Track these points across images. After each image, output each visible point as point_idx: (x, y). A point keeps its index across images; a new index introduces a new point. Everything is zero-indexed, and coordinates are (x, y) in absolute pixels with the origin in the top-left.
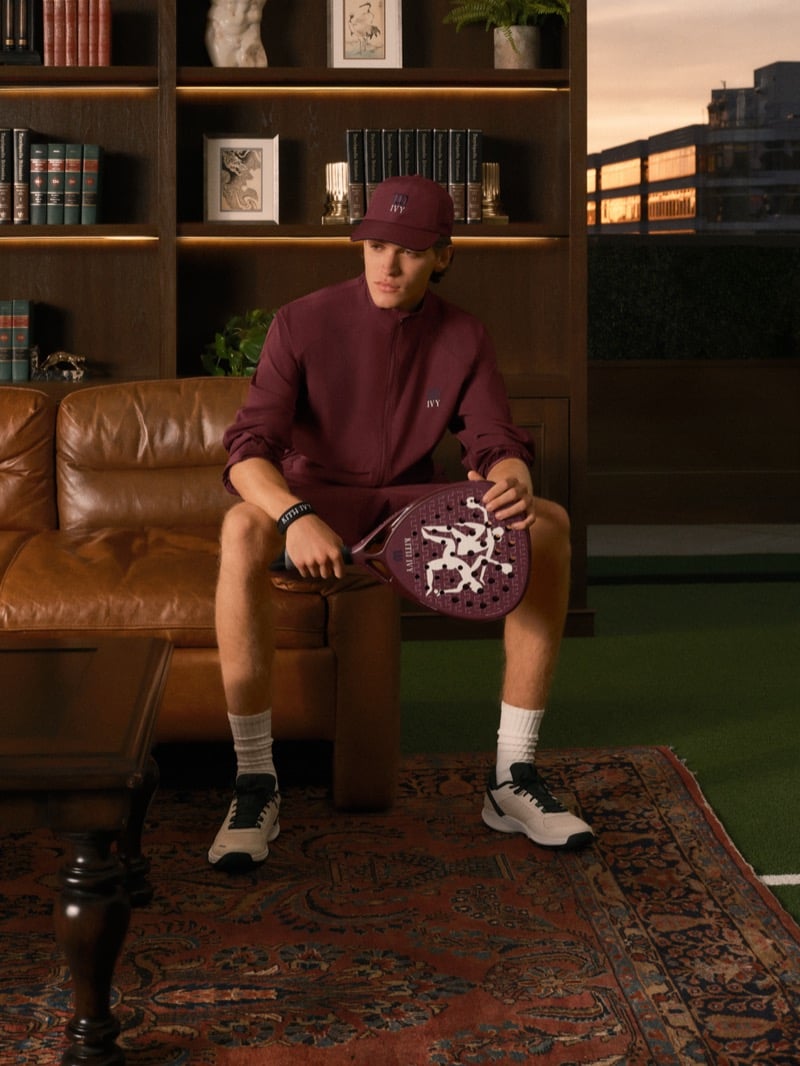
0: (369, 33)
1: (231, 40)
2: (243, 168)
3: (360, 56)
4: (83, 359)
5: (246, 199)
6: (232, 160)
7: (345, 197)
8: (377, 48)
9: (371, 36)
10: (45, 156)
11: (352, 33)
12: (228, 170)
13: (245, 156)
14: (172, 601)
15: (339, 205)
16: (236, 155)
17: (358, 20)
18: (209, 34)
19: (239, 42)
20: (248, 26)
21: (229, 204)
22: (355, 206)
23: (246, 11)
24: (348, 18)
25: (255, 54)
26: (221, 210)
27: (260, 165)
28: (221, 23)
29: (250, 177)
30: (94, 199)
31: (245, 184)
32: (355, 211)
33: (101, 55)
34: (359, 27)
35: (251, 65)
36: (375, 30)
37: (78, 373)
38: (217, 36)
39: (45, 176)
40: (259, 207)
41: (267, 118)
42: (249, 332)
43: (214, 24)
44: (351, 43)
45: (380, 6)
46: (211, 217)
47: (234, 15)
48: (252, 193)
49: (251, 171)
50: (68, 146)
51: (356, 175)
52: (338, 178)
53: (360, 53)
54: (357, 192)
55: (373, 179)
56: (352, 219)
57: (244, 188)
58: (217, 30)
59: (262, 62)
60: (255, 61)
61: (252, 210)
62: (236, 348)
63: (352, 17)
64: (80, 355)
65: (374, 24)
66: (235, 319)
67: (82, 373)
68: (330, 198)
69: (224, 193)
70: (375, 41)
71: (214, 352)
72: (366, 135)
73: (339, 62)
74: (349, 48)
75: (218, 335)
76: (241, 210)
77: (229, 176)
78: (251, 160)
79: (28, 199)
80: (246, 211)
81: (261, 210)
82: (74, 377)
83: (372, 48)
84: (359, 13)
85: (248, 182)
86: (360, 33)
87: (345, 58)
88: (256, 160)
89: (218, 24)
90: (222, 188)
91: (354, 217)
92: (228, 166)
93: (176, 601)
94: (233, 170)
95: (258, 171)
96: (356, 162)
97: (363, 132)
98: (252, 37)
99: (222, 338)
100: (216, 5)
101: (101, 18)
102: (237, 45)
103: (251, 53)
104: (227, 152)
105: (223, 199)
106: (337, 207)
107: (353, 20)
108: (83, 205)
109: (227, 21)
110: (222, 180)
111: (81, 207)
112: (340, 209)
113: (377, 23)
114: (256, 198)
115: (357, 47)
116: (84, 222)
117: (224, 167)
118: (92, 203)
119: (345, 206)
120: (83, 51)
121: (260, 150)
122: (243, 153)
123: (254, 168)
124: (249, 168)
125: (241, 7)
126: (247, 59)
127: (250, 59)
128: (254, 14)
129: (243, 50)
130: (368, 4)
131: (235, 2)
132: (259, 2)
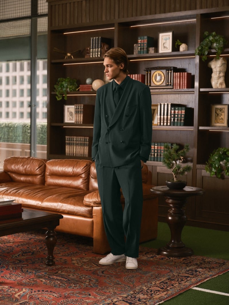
1: (216, 81)
2: (220, 113)
5: (221, 120)
6: (218, 111)
10: (175, 110)
12: (217, 113)
13: (221, 110)
18: (211, 80)
19: (218, 81)
20: (220, 77)
21: (217, 121)
23: (219, 74)
25: (222, 84)
26: (215, 123)
27: (224, 112)
29: (222, 115)
31: (220, 117)
33: (185, 86)
38: (213, 80)
39: (174, 114)
43: (212, 77)
46: (212, 125)
47: (216, 75)
48: (222, 119)
49: (222, 114)
50: (183, 107)
57: (220, 118)
59: (224, 86)
60: (222, 86)
61: (222, 123)
69: (216, 119)
76: (219, 123)
77: (217, 115)
78: (222, 111)
79: (171, 120)
81: (224, 123)
85: (221, 116)
88: (223, 111)
94: (218, 113)
95: (224, 113)
98: (222, 80)
100: (213, 73)
102: (217, 82)
105: (216, 121)
109: (215, 77)
110: (215, 115)
116: (181, 125)
117: (216, 112)
118: (183, 121)
121: (224, 108)
122: (220, 109)
123: (223, 113)
124: (222, 113)
125: (218, 73)
126: (219, 86)
127: (220, 86)
128: (222, 74)
129: (219, 83)
131: (216, 71)
132: (223, 71)
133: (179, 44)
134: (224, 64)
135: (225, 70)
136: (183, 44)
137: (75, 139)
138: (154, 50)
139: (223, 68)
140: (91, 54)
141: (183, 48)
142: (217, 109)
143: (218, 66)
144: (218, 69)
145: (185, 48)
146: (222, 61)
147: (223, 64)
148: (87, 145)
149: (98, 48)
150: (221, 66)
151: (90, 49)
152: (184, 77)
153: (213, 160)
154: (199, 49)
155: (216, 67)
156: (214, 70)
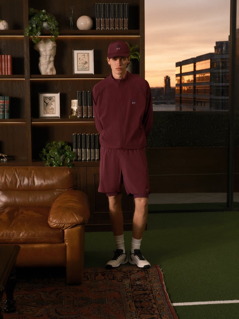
0: (85, 63)
1: (45, 66)
2: (50, 102)
3: (82, 70)
4: (7, 156)
5: (51, 110)
6: (47, 100)
7: (77, 110)
8: (87, 67)
9: (85, 64)
11: (80, 63)
12: (46, 102)
13: (50, 98)
14: (23, 232)
15: (75, 112)
16: (48, 98)
17: (81, 60)
18: (39, 64)
19: (48, 66)
20: (50, 62)
21: (46, 112)
22: (80, 113)
23: (50, 58)
24: (78, 59)
25: (53, 70)
26: (44, 114)
27: (55, 101)
28: (43, 61)
29: (52, 104)
30: (8, 112)
31: (50, 106)
32: (80, 114)
33: (9, 71)
34: (82, 62)
35: (51, 74)
36: (86, 62)
37: (5, 160)
38: (42, 65)
40: (54, 113)
41: (57, 87)
42: (52, 148)
43: (41, 62)
44: (80, 66)
45: (88, 55)
46: (41, 116)
47: (46, 59)
48: (52, 109)
49: (52, 103)
50: (0, 97)
51: (80, 104)
52: (75, 104)
53: (82, 69)
54: (80, 109)
55: (85, 105)
56: (78, 117)
57: (50, 108)
58: (42, 63)
59: (54, 73)
60: (52, 72)
61: (53, 114)
62: (48, 152)
63: (80, 59)
64: (6, 154)
65: (86, 61)
66: (48, 144)
67: (6, 159)
68: (72, 110)
69: (45, 109)
70: (86, 65)
71: (43, 153)
72: (83, 93)
73: (76, 72)
74: (79, 68)
75: (43, 149)
76: (49, 114)
77: (46, 104)
78: (52, 100)
80: (51, 114)
81: (55, 114)
82: (4, 161)
83: (85, 68)
84: (82, 57)
85: (51, 106)
86: (82, 63)
87: (78, 70)
88: (53, 100)
89: (42, 62)
90: (44, 107)
91: (79, 116)
92: (46, 101)
93: (24, 232)
94: (47, 102)
95: (54, 102)
96: (80, 100)
97: (82, 92)
98: (51, 65)
99: (45, 150)
100: (41, 56)
101: (9, 61)
102: (47, 68)
103: (51, 70)
104: (45, 97)
105: (45, 111)
106: (74, 113)
108: (5, 113)
109: (44, 61)
110: (44, 105)
111: (5, 114)
112: (75, 113)
113: (87, 60)
114: (54, 110)
115: (81, 67)
116: (5, 118)
117: (44, 102)
118: (8, 113)
119: (77, 112)
120: (4, 70)
121: (54, 97)
123: (53, 102)
124: (52, 102)
125: (48, 57)
126: (50, 72)
127: (51, 72)
128: (52, 59)
129: (49, 69)
130: (84, 55)
131: (46, 55)
132: (53, 55)
134: (55, 47)
136: (4, 21)
139: (53, 52)
141: (4, 26)
142: (46, 97)
143: (48, 49)
144: (48, 53)
145: (6, 25)
146: (53, 44)
147: (54, 47)
150: (52, 49)
152: (6, 61)
153: (53, 156)
154: (29, 29)
155: (45, 51)
156: (43, 54)
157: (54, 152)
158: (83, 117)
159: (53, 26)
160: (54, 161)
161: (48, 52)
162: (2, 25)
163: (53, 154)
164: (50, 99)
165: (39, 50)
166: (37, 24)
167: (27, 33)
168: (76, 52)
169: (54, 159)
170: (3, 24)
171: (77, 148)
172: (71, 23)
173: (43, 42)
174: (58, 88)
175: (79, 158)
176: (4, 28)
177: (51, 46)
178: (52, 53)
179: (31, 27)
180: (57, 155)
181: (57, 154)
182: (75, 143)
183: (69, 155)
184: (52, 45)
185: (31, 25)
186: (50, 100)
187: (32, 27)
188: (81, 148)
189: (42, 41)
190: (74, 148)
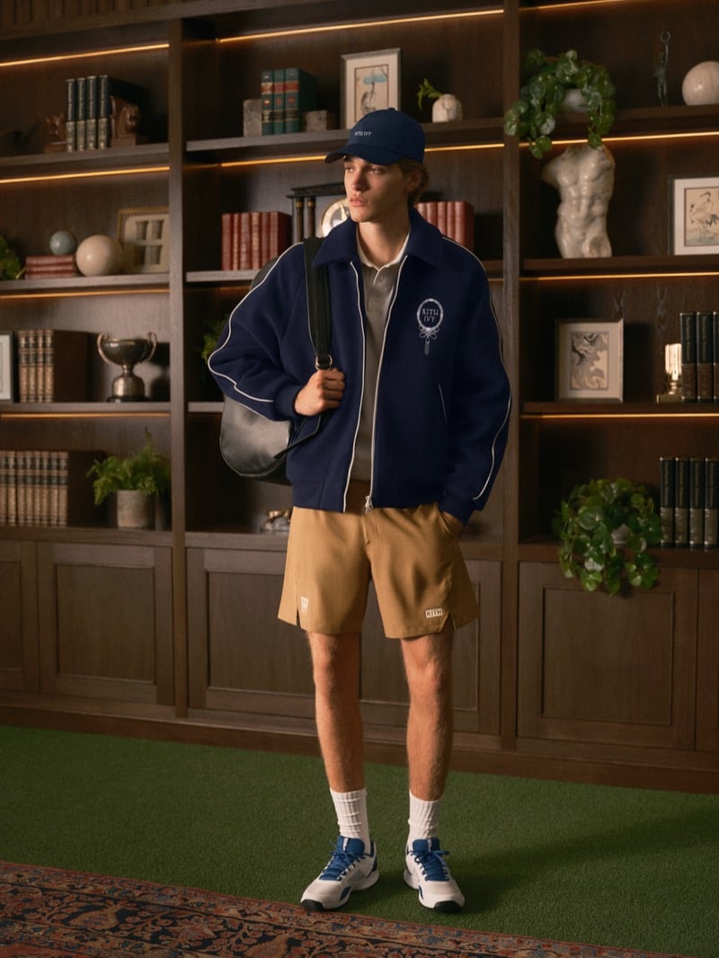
0: (709, 220)
1: (577, 234)
2: (592, 350)
5: (594, 378)
6: (581, 343)
7: (680, 377)
8: (716, 234)
9: (710, 224)
11: (692, 222)
12: (578, 352)
13: (593, 340)
15: (673, 384)
16: (585, 338)
17: (698, 210)
18: (558, 228)
19: (584, 234)
20: (593, 220)
21: (578, 383)
22: (688, 385)
23: (591, 206)
24: (689, 208)
25: (600, 245)
26: (571, 389)
27: (605, 347)
28: (568, 218)
29: (598, 358)
31: (593, 364)
32: (687, 390)
34: (700, 215)
35: (595, 255)
36: (714, 218)
38: (565, 230)
40: (605, 386)
41: (619, 302)
42: (589, 499)
43: (562, 219)
44: (692, 231)
46: (561, 396)
47: (579, 210)
48: (599, 373)
49: (599, 354)
51: (688, 356)
52: (673, 359)
53: (700, 240)
54: (689, 372)
55: (704, 359)
56: (683, 398)
57: (592, 369)
58: (565, 225)
59: (606, 252)
60: (599, 251)
61: (599, 389)
62: (575, 514)
63: (692, 206)
65: (714, 213)
66: (583, 488)
68: (667, 377)
69: (574, 373)
70: (714, 228)
71: (559, 516)
72: (698, 318)
73: (680, 249)
74: (688, 238)
75: (564, 502)
76: (588, 388)
77: (578, 358)
78: (598, 342)
80: (594, 389)
81: (607, 389)
83: (711, 235)
84: (699, 202)
85: (595, 363)
86: (701, 221)
87: (685, 245)
88: (602, 343)
89: (565, 219)
90: (572, 368)
91: (685, 395)
92: (578, 349)
94: (582, 352)
95: (605, 353)
96: (688, 344)
97: (695, 314)
98: (597, 230)
99: (567, 506)
100: (563, 202)
101: (457, 219)
102: (582, 238)
103: (596, 244)
104: (576, 336)
105: (573, 379)
106: (671, 386)
107: (694, 210)
109: (573, 217)
110: (572, 361)
112: (674, 388)
113: (716, 211)
114: (602, 376)
115: (697, 235)
117: (574, 350)
119: (679, 385)
121: (606, 333)
122: (591, 337)
123: (601, 350)
124: (597, 350)
125: (585, 203)
126: (591, 251)
127: (594, 251)
128: (599, 209)
129: (587, 242)
130: (709, 194)
131: (579, 198)
132: (602, 196)
133: (432, 95)
134: (608, 169)
135: (609, 194)
136: (447, 96)
137: (12, 462)
138: (327, 118)
139: (603, 185)
140: (70, 140)
141: (448, 110)
142: (578, 336)
143: (586, 177)
144: (585, 190)
145: (454, 109)
146: (603, 159)
147: (602, 171)
148: (63, 481)
149: (97, 117)
150: (598, 177)
151: (65, 120)
152: (449, 220)
153: (586, 528)
154: (519, 111)
155: (576, 183)
156: (570, 193)
157: (591, 515)
158: (699, 398)
159: (596, 97)
160: (591, 544)
161: (585, 188)
162: (441, 107)
163: (589, 521)
164: (590, 342)
165: (556, 182)
166: (546, 95)
167: (511, 126)
168: (680, 185)
169: (589, 538)
170: (443, 105)
171: (672, 505)
172: (662, 87)
173: (569, 155)
174: (622, 305)
175: (680, 538)
176: (446, 115)
177: (593, 165)
178: (599, 191)
179: (527, 106)
180: (601, 523)
181: (599, 521)
182: (667, 489)
183: (648, 527)
184: (599, 161)
185: (527, 98)
186: (592, 343)
187: (531, 107)
188: (687, 506)
189: (566, 155)
190: (664, 506)
